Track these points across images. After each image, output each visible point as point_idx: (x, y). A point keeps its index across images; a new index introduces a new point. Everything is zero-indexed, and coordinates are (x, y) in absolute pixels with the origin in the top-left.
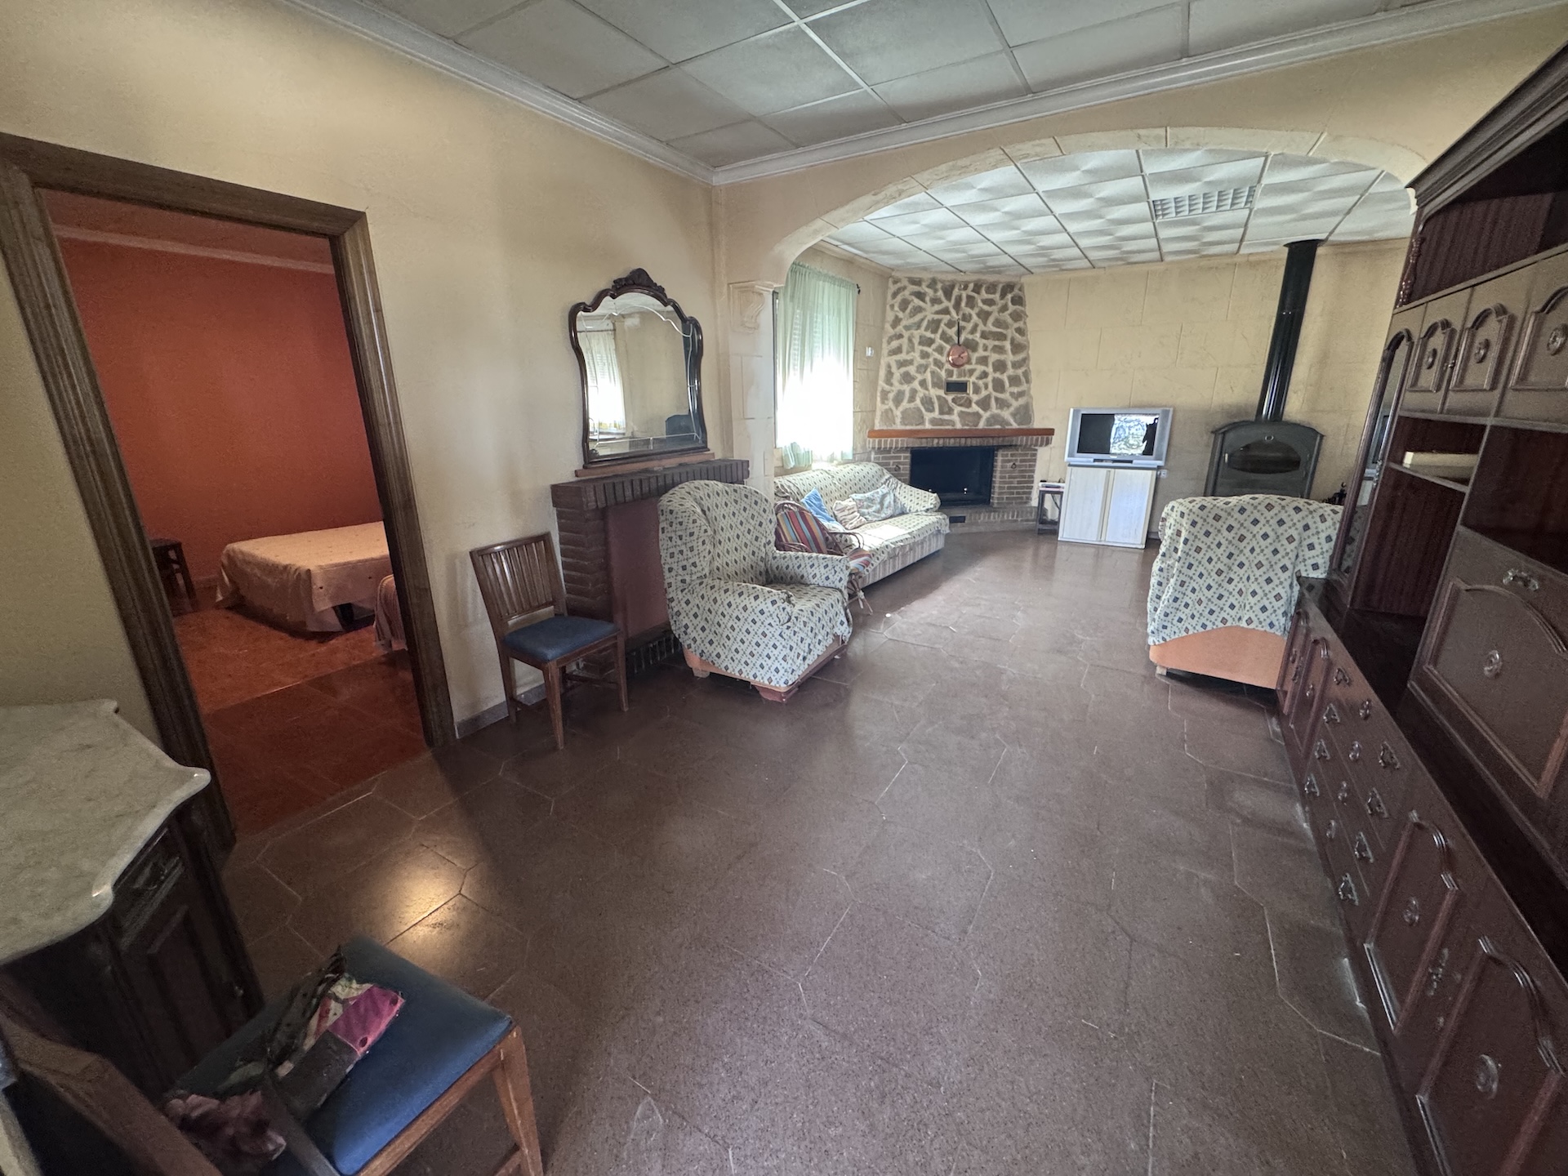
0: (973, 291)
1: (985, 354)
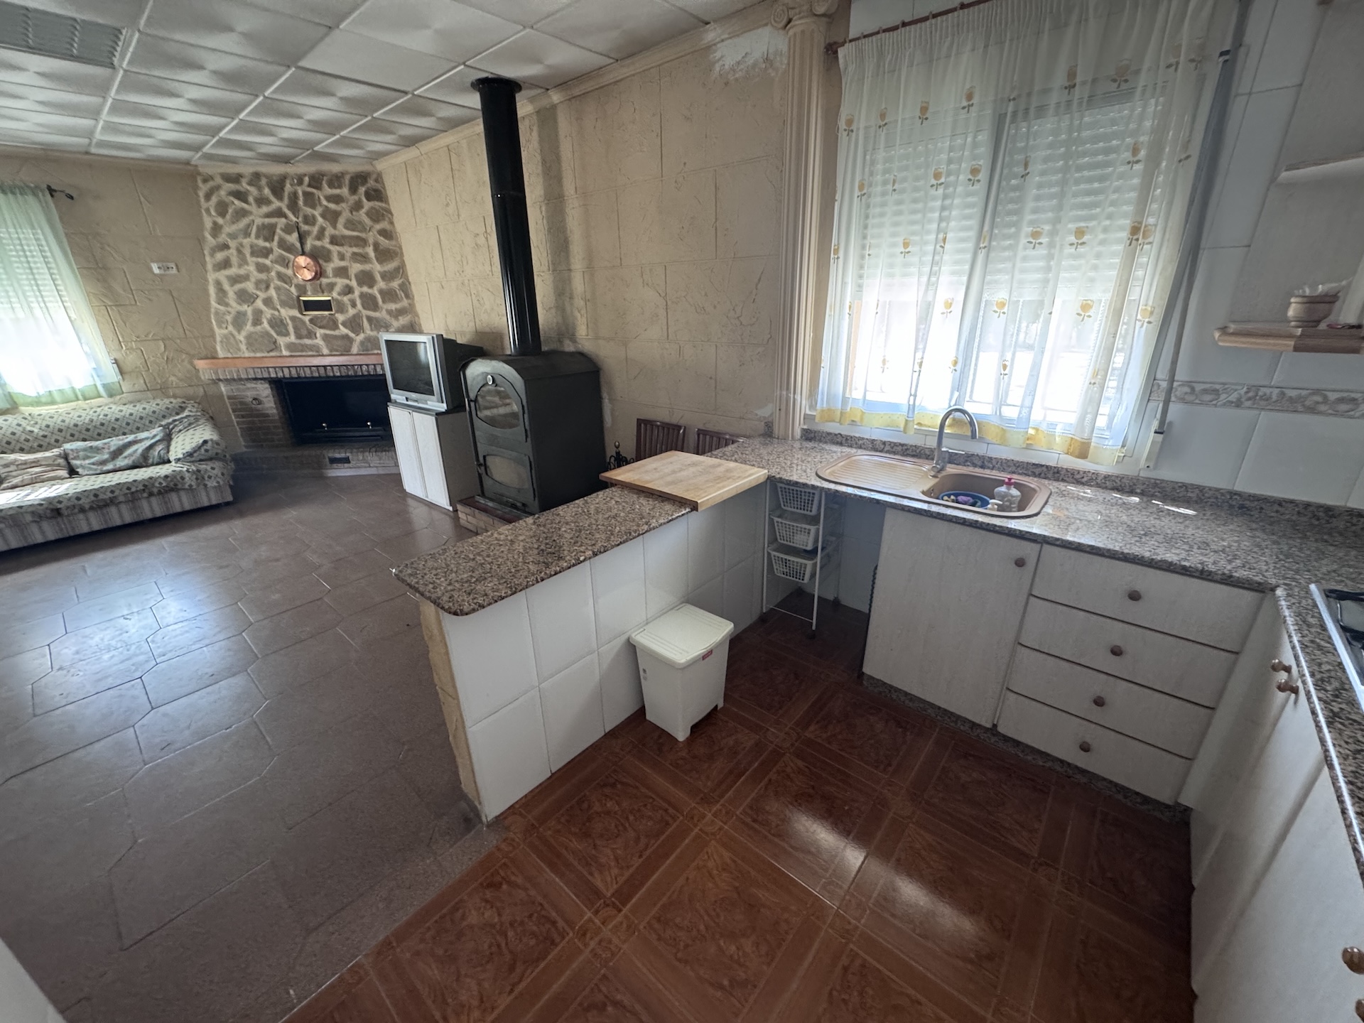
1: (343, 264)
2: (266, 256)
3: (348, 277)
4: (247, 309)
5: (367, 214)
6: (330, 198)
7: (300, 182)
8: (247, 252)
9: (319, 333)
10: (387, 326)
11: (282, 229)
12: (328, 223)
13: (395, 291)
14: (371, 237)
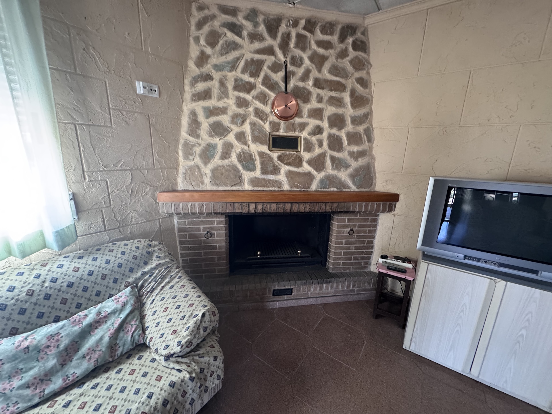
0: (305, 28)
1: (319, 106)
2: (248, 92)
3: (321, 119)
4: (218, 142)
5: (351, 62)
6: (320, 44)
7: (296, 24)
8: (230, 85)
9: (285, 169)
10: (347, 166)
11: (269, 67)
12: (314, 66)
13: (360, 135)
14: (350, 83)
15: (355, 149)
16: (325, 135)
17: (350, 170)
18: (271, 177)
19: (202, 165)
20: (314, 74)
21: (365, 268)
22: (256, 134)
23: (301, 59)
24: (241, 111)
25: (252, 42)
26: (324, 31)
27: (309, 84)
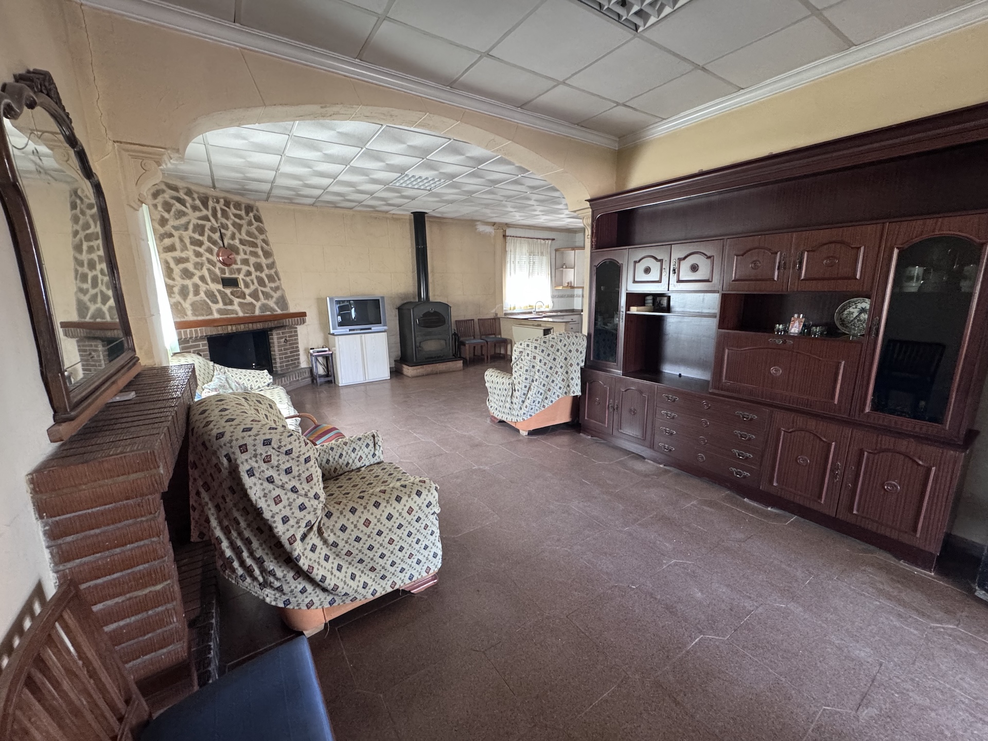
0: (224, 205)
2: (200, 246)
3: (249, 266)
4: (188, 282)
5: (256, 229)
6: (236, 216)
7: (218, 201)
9: (236, 301)
10: (272, 297)
11: (208, 229)
12: (236, 230)
13: (273, 276)
14: (259, 242)
15: (273, 285)
16: (253, 276)
17: (274, 299)
18: (229, 307)
19: (182, 302)
20: (237, 235)
21: (298, 366)
22: (213, 276)
23: (227, 225)
24: (198, 260)
25: (194, 212)
26: (235, 208)
27: (237, 242)
